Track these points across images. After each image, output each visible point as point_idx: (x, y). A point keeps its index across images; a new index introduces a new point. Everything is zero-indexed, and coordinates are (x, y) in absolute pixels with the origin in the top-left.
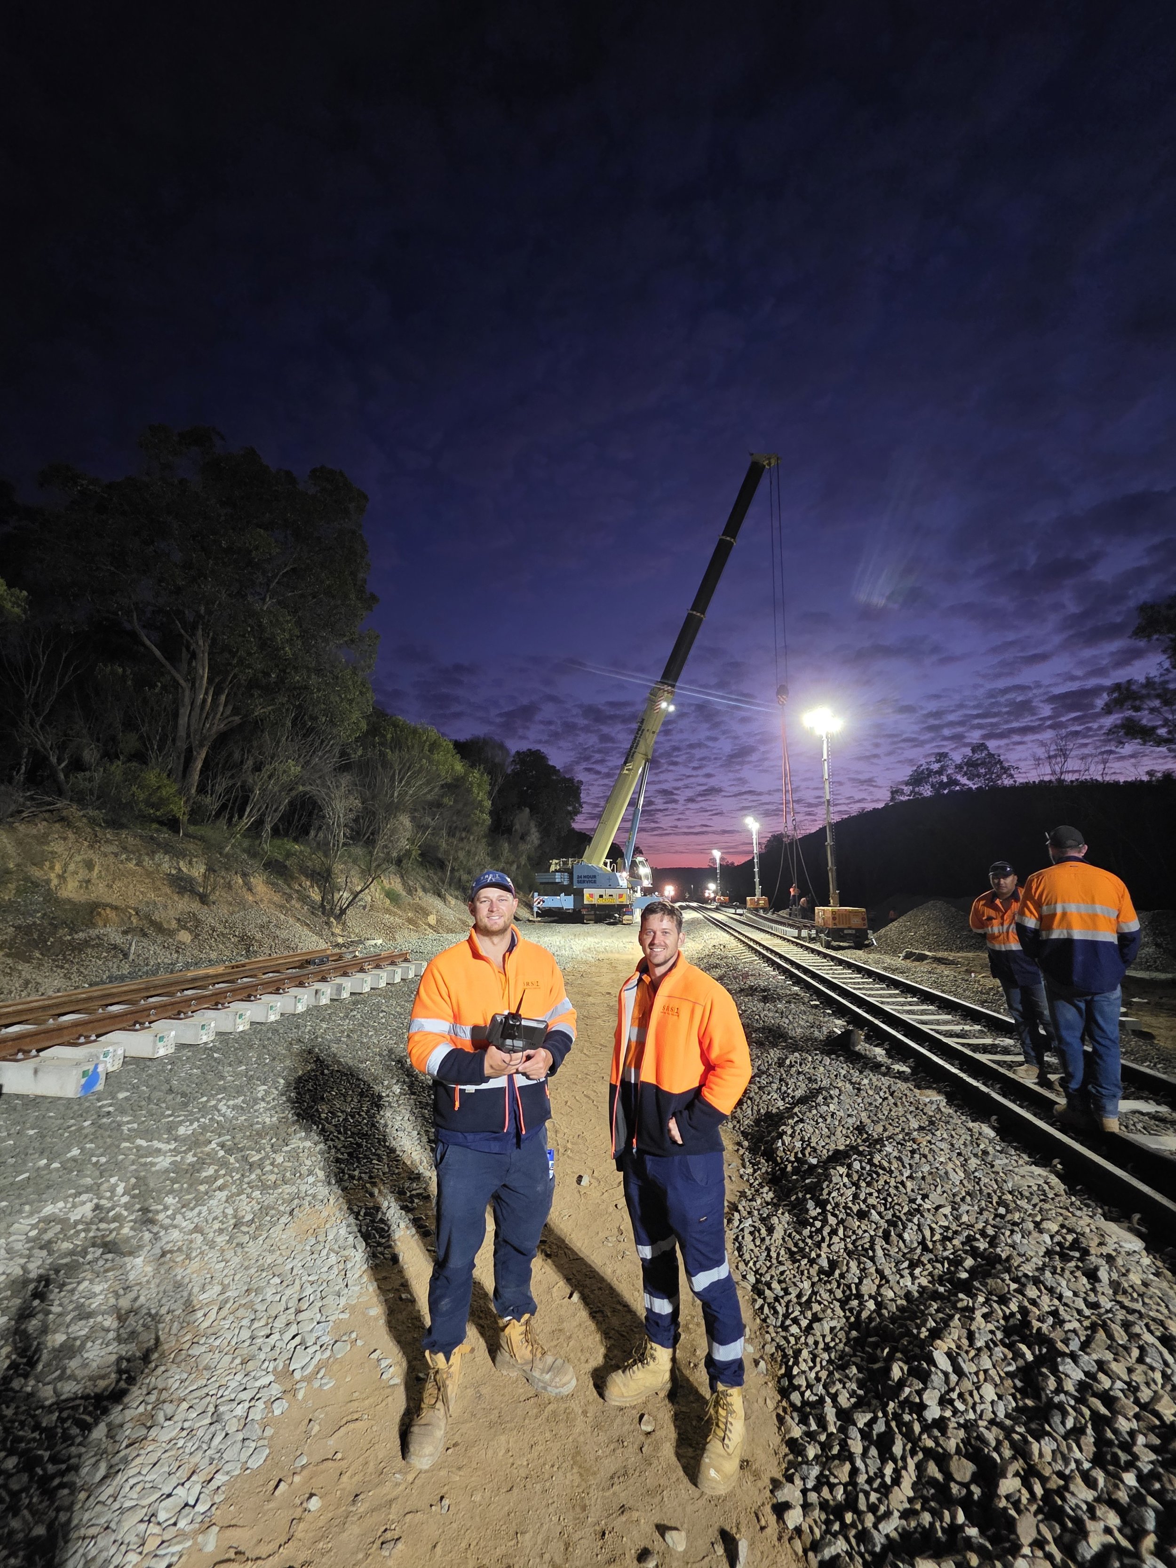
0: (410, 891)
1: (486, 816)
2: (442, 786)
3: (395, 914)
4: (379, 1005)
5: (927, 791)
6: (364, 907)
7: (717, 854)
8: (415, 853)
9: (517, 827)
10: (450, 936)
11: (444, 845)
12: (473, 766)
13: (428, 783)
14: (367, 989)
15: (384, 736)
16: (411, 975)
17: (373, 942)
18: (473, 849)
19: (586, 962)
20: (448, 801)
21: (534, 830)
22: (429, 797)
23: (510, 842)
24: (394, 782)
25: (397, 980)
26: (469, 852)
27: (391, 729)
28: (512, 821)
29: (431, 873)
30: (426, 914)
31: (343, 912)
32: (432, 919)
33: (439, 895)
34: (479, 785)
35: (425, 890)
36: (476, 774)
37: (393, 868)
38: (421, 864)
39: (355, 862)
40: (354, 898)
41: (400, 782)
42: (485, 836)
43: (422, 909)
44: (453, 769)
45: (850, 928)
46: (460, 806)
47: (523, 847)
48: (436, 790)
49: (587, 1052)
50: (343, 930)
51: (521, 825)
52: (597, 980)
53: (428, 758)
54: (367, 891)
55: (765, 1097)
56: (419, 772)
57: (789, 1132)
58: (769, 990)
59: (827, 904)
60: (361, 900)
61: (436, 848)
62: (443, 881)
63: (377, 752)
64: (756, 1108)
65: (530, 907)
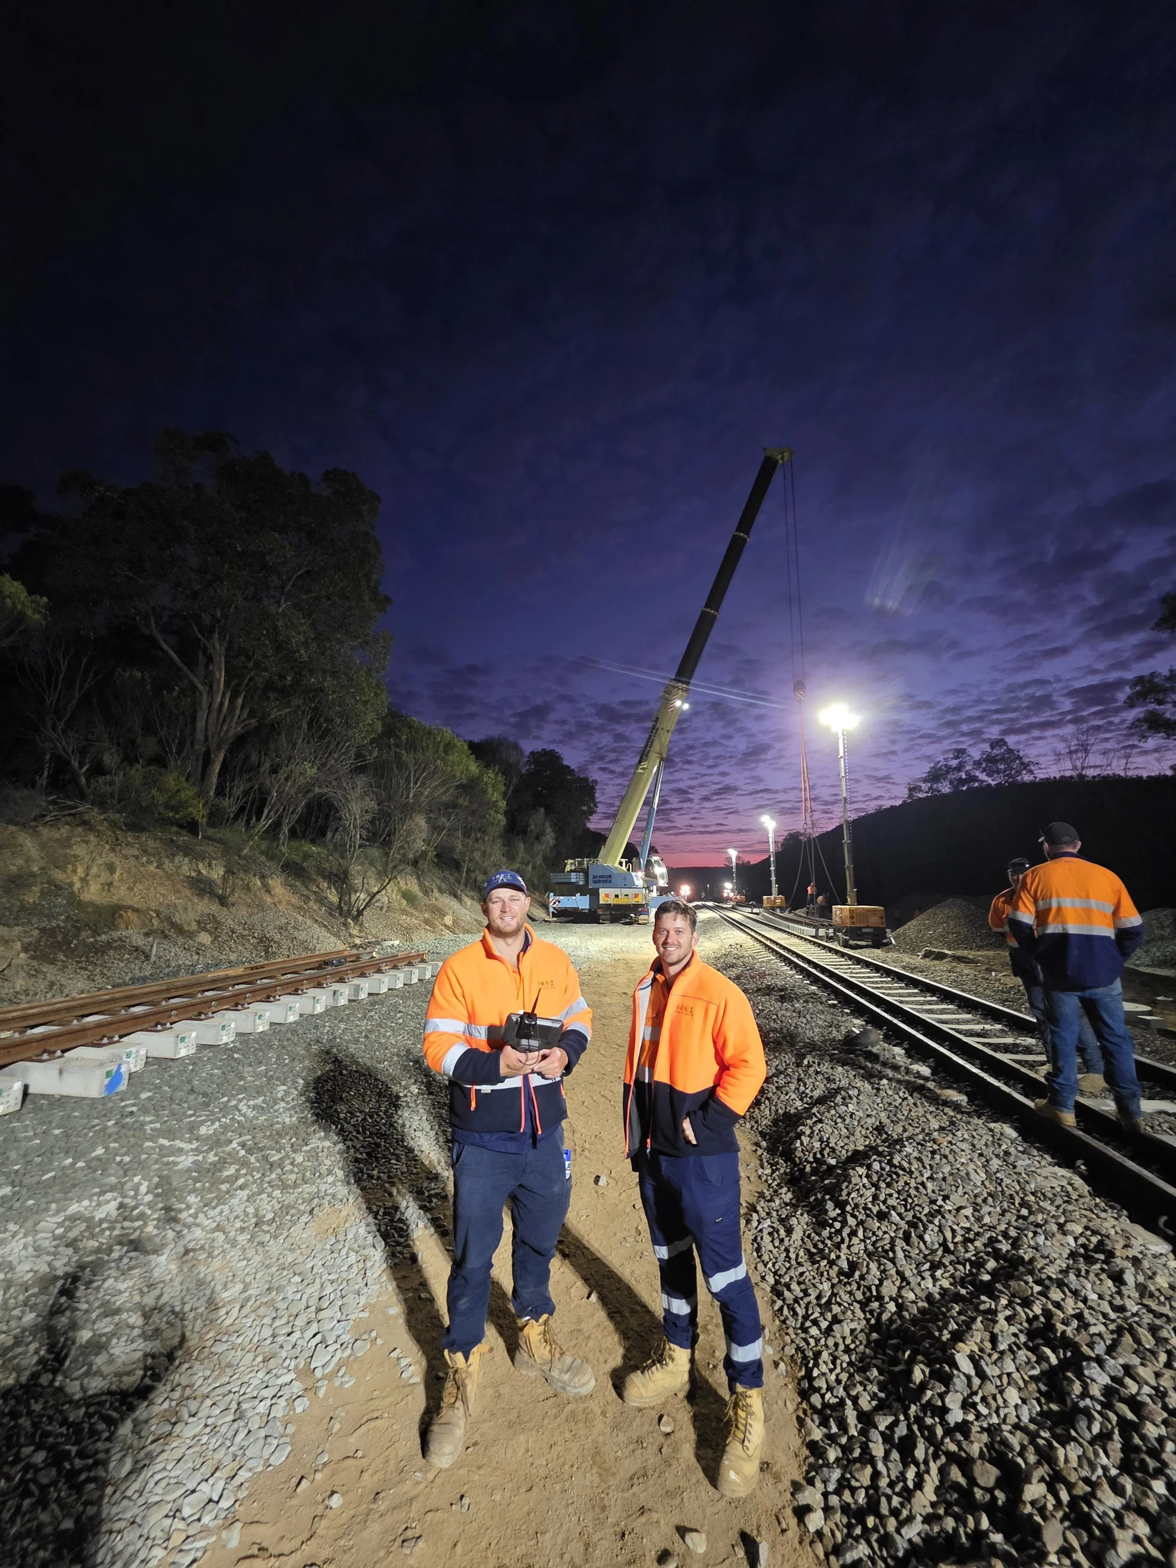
0: (426, 892)
1: (500, 817)
2: (457, 787)
3: (412, 915)
4: (396, 1006)
5: (945, 788)
6: (381, 908)
7: (733, 853)
8: (431, 854)
9: (532, 827)
11: (460, 846)
12: (488, 766)
13: (443, 783)
14: (384, 990)
15: (399, 738)
16: (427, 975)
17: (390, 943)
18: (489, 850)
19: (603, 962)
20: (463, 801)
21: (549, 830)
22: (444, 798)
23: (525, 843)
24: (409, 783)
25: (415, 980)
26: (484, 852)
27: (406, 730)
28: (527, 822)
29: (447, 874)
30: (443, 914)
31: (360, 913)
32: (448, 920)
33: (455, 896)
34: (494, 786)
35: (441, 891)
36: (491, 775)
37: (409, 869)
38: (437, 865)
39: (371, 863)
40: (371, 900)
41: (416, 783)
42: (500, 837)
43: (438, 909)
44: (467, 769)
45: (868, 927)
46: (475, 806)
47: (538, 847)
48: (451, 790)
49: (602, 1051)
50: (360, 931)
51: (536, 825)
52: (613, 980)
53: (442, 759)
54: (383, 892)
55: (783, 1097)
56: (434, 773)
57: (808, 1132)
58: (787, 989)
59: (844, 903)
60: (378, 901)
61: (452, 849)
62: (459, 882)
63: (392, 753)
64: (773, 1108)
65: (545, 906)
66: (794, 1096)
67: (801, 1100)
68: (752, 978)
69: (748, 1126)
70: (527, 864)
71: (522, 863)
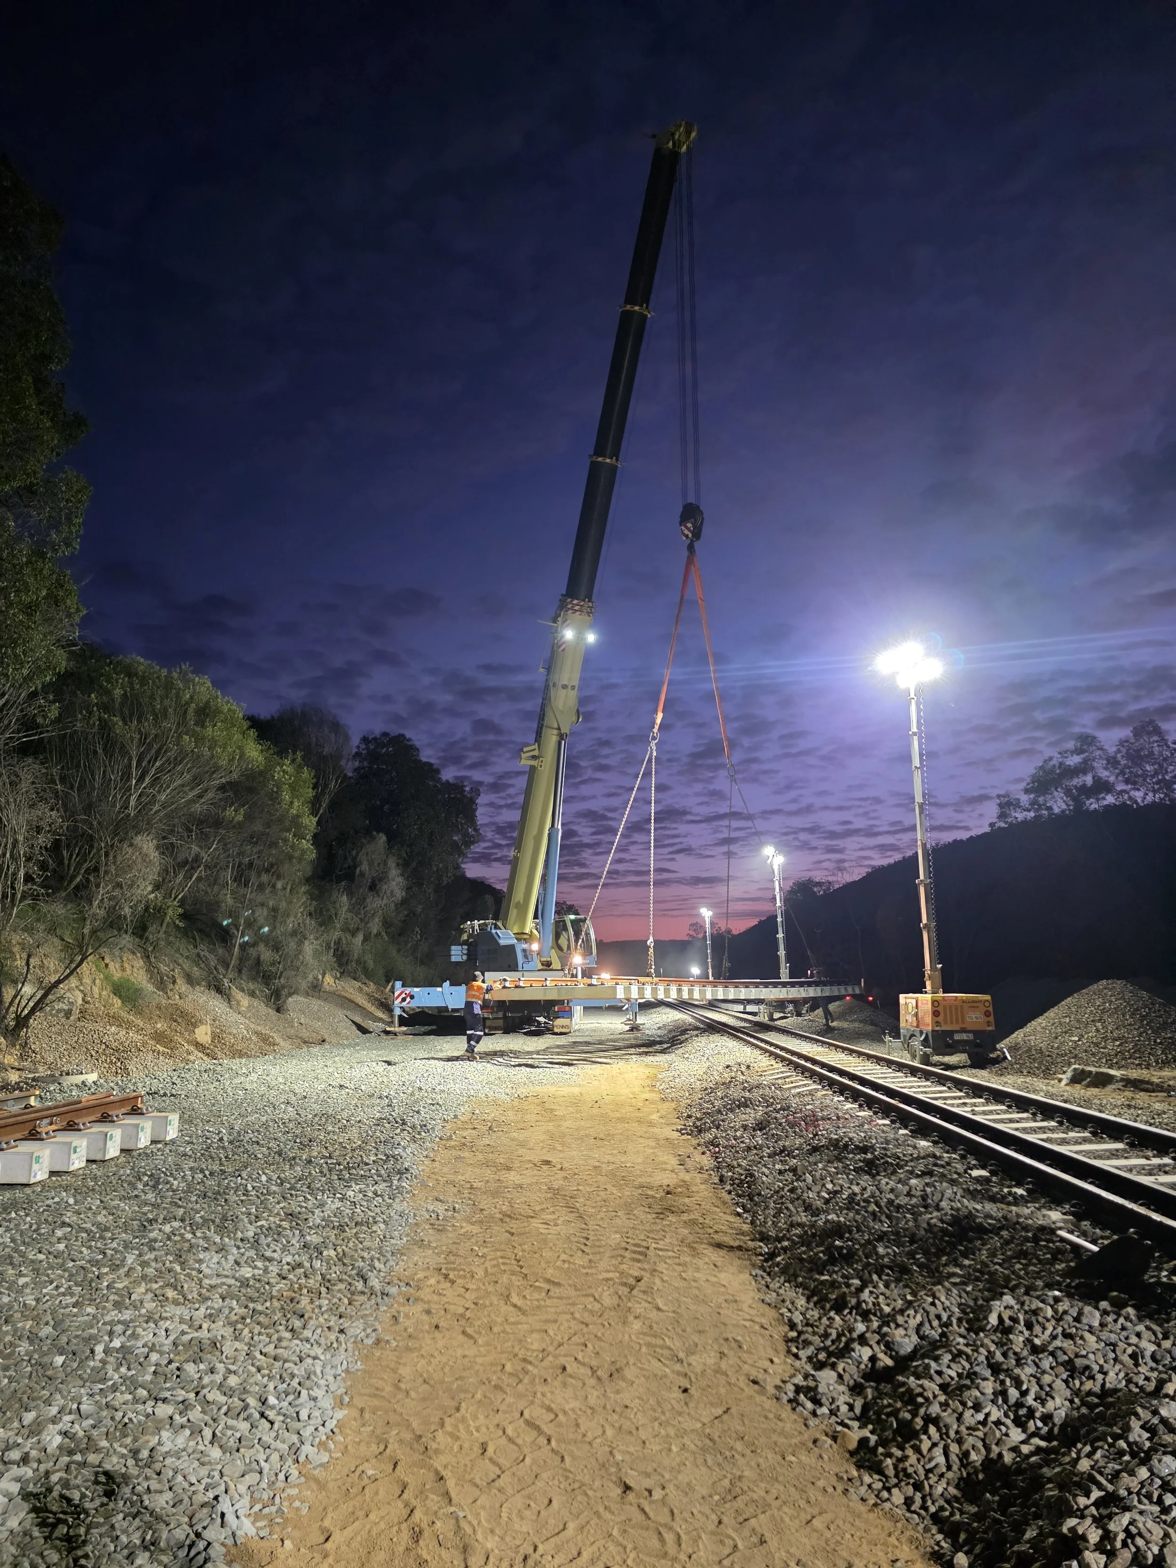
0: (161, 985)
1: (306, 844)
2: (222, 788)
3: (129, 1026)
4: (58, 1210)
6: (68, 1014)
7: (706, 913)
8: (173, 912)
9: (365, 867)
10: (236, 1064)
11: (229, 900)
12: (281, 753)
13: (196, 781)
14: (40, 1174)
15: (108, 692)
16: (144, 1141)
17: (78, 1079)
18: (283, 905)
19: (496, 1103)
20: (234, 814)
21: (394, 872)
22: (197, 808)
23: (350, 894)
24: (129, 779)
25: (113, 1151)
26: (275, 910)
27: (123, 679)
28: (354, 859)
29: (203, 950)
30: (192, 1023)
31: (22, 1022)
32: (203, 1034)
33: (219, 990)
34: (293, 788)
35: (190, 980)
36: (288, 766)
37: (127, 940)
38: (185, 933)
39: (52, 930)
40: (45, 996)
41: (141, 779)
42: (308, 880)
43: (183, 1014)
44: (242, 755)
45: (963, 1031)
46: (258, 827)
47: (375, 903)
48: (210, 795)
49: (515, 1299)
50: (21, 1058)
51: (371, 864)
52: (521, 1136)
53: (194, 734)
54: (73, 982)
55: (970, 1418)
56: (177, 762)
57: (1094, 1536)
58: (872, 1148)
59: (919, 988)
60: (60, 999)
61: (214, 906)
62: (227, 966)
63: (95, 720)
64: (954, 1448)
65: (388, 1008)
66: (996, 1414)
67: (1019, 1423)
68: (792, 1125)
69: (898, 1497)
70: (354, 934)
71: (346, 929)
